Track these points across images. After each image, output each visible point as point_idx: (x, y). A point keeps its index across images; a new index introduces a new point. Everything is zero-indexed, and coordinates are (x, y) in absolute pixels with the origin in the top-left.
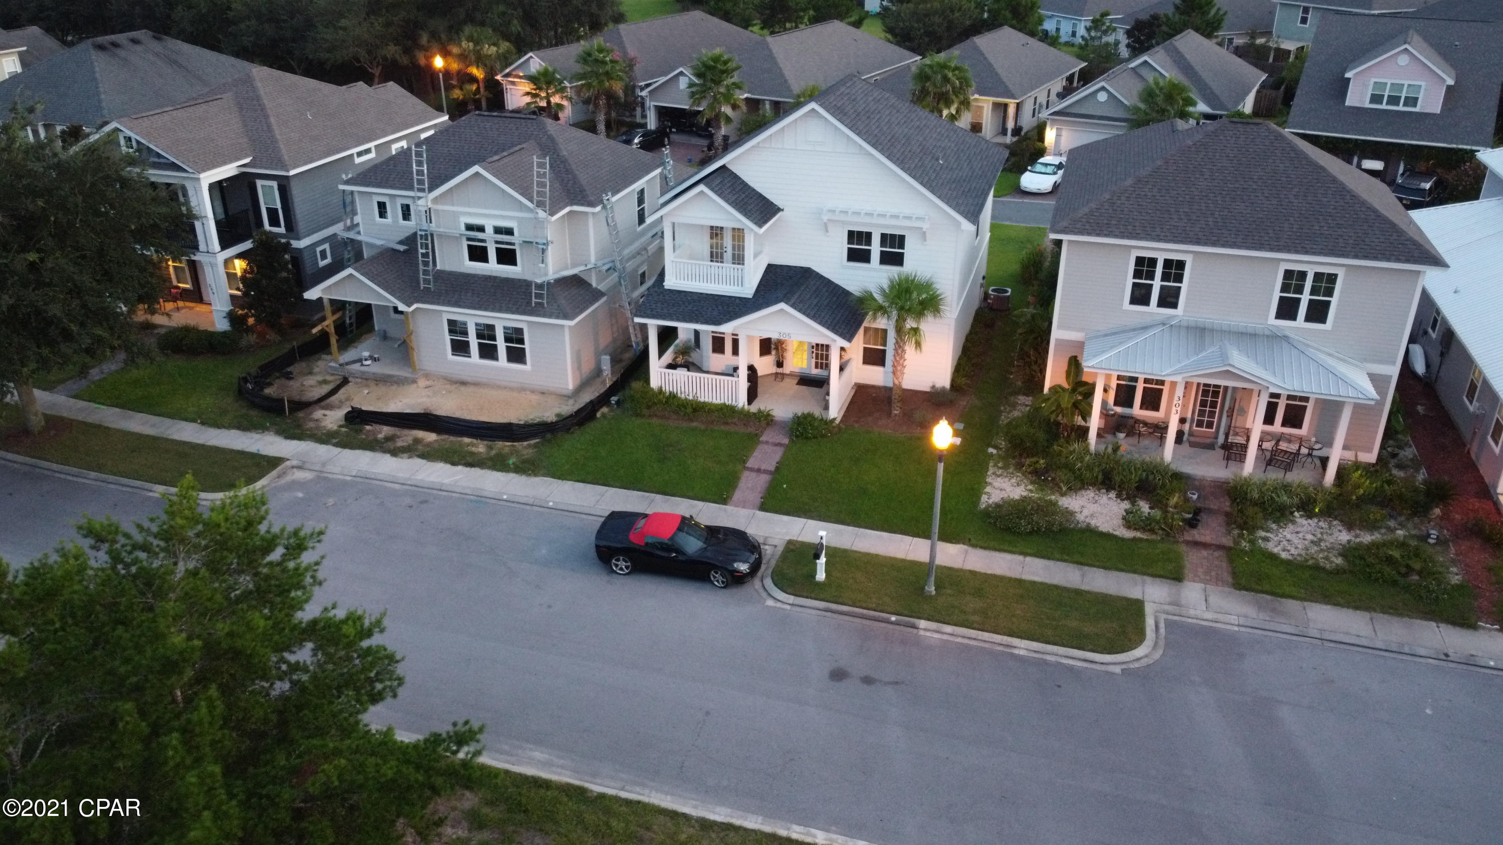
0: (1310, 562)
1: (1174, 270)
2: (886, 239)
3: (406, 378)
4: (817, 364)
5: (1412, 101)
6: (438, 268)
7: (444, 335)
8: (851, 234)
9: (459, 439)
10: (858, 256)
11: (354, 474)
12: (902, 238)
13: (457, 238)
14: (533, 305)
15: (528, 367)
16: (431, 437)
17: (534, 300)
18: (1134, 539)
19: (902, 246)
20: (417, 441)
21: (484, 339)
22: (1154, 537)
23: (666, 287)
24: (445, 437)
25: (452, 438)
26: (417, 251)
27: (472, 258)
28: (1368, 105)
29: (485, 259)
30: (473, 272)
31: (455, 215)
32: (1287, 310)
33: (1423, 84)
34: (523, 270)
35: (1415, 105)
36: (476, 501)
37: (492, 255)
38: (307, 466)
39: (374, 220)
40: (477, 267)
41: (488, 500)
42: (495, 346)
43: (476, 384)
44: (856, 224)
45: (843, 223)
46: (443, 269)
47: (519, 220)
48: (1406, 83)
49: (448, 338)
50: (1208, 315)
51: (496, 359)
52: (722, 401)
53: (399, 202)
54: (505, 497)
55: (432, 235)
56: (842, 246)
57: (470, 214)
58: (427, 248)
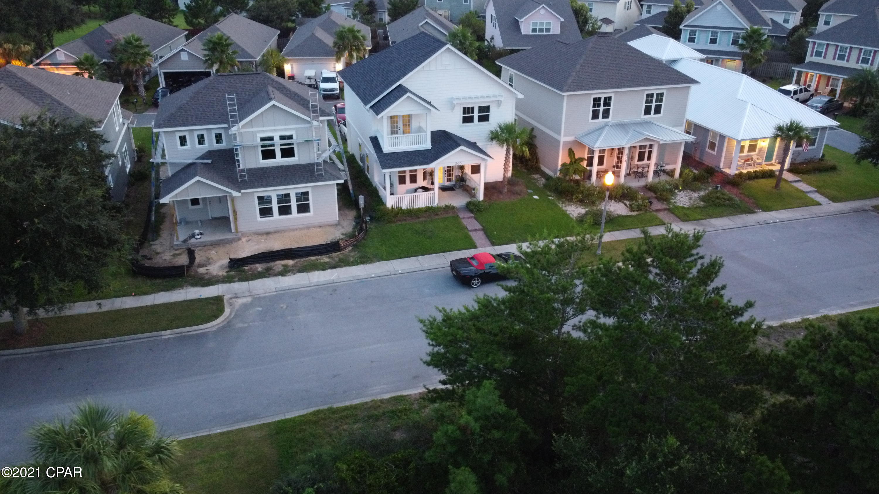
0: (695, 206)
1: (607, 101)
2: (481, 109)
3: (233, 239)
4: (447, 179)
5: (548, 30)
6: (242, 168)
7: (255, 207)
8: (464, 109)
9: (307, 259)
10: (467, 120)
11: (274, 290)
12: (488, 107)
13: (255, 147)
14: (316, 176)
15: (311, 214)
16: (290, 262)
17: (316, 173)
18: (637, 215)
19: (488, 111)
20: (285, 266)
21: (282, 203)
22: (642, 212)
23: (385, 152)
24: (297, 260)
25: (302, 260)
27: (264, 158)
28: (531, 33)
29: (273, 157)
30: (266, 166)
31: (254, 134)
32: (647, 111)
33: (551, 21)
34: (299, 159)
35: (549, 32)
36: (360, 282)
37: (278, 153)
38: (239, 295)
39: (177, 148)
40: (269, 163)
41: (367, 280)
42: (290, 206)
43: (277, 232)
44: (466, 103)
45: (460, 104)
46: (245, 168)
47: (297, 129)
48: (545, 22)
49: (257, 208)
50: (621, 119)
51: (290, 213)
52: (426, 205)
53: (196, 134)
54: (373, 275)
56: (459, 115)
57: (264, 131)
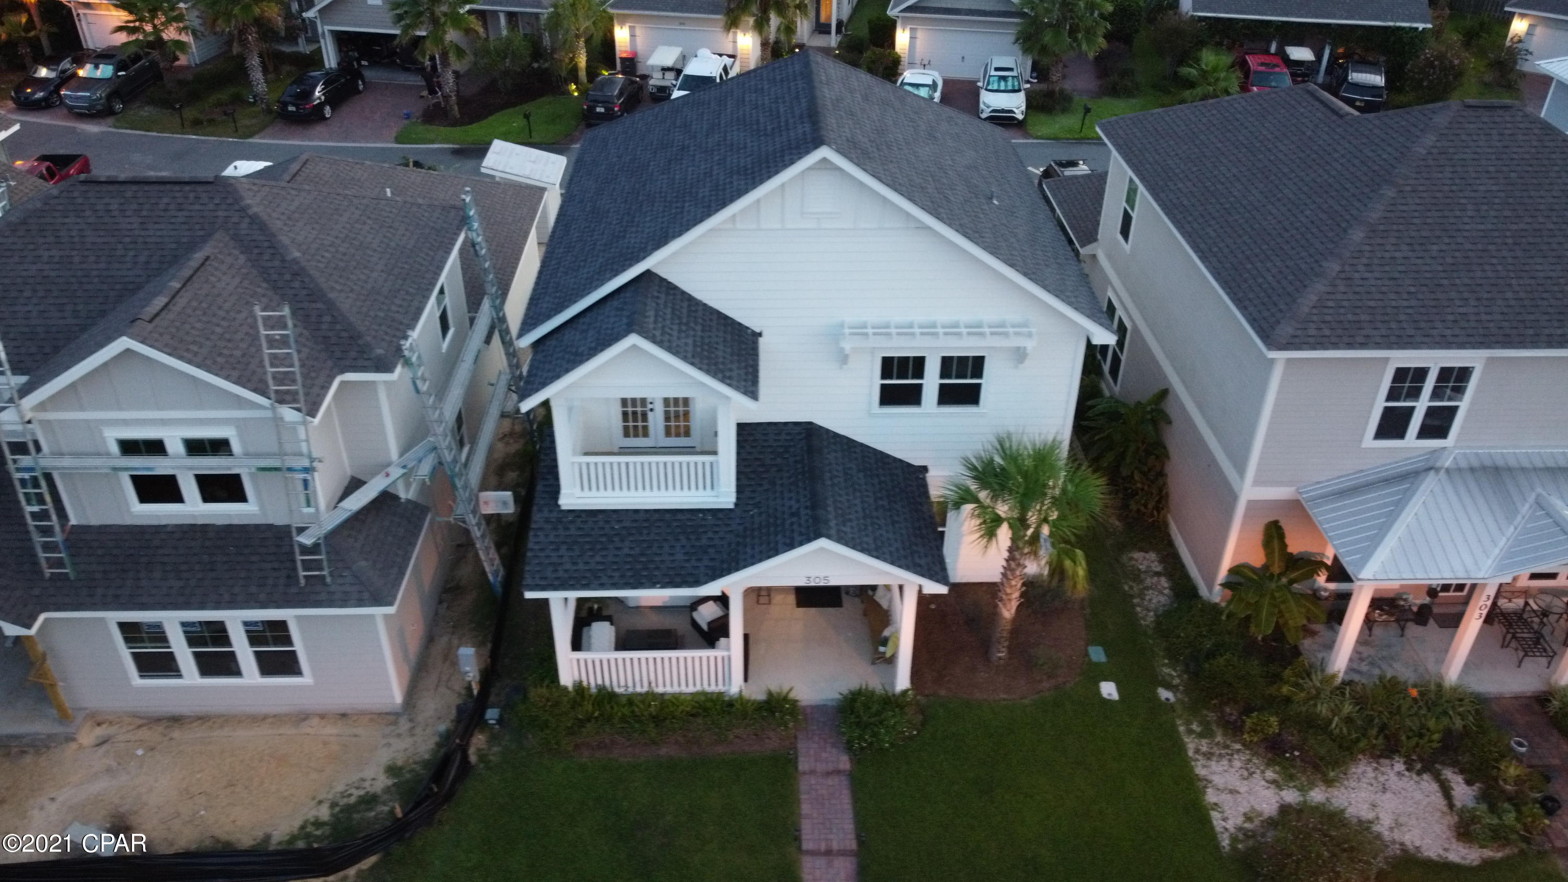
1: (1452, 381)
2: (950, 365)
3: (50, 737)
6: (73, 521)
7: (116, 650)
8: (888, 364)
10: (899, 395)
12: (979, 361)
14: (302, 582)
15: (307, 679)
17: (302, 573)
19: (978, 374)
21: (205, 645)
23: (563, 508)
26: (20, 509)
27: (144, 497)
29: (177, 497)
30: (152, 521)
31: (92, 428)
34: (262, 509)
37: (189, 489)
40: (161, 514)
42: (232, 655)
43: (202, 719)
44: (897, 347)
46: (84, 522)
47: (239, 424)
49: (125, 654)
50: (1493, 446)
51: (237, 673)
52: (698, 688)
55: (48, 477)
56: (871, 383)
57: (125, 423)
58: (41, 500)
